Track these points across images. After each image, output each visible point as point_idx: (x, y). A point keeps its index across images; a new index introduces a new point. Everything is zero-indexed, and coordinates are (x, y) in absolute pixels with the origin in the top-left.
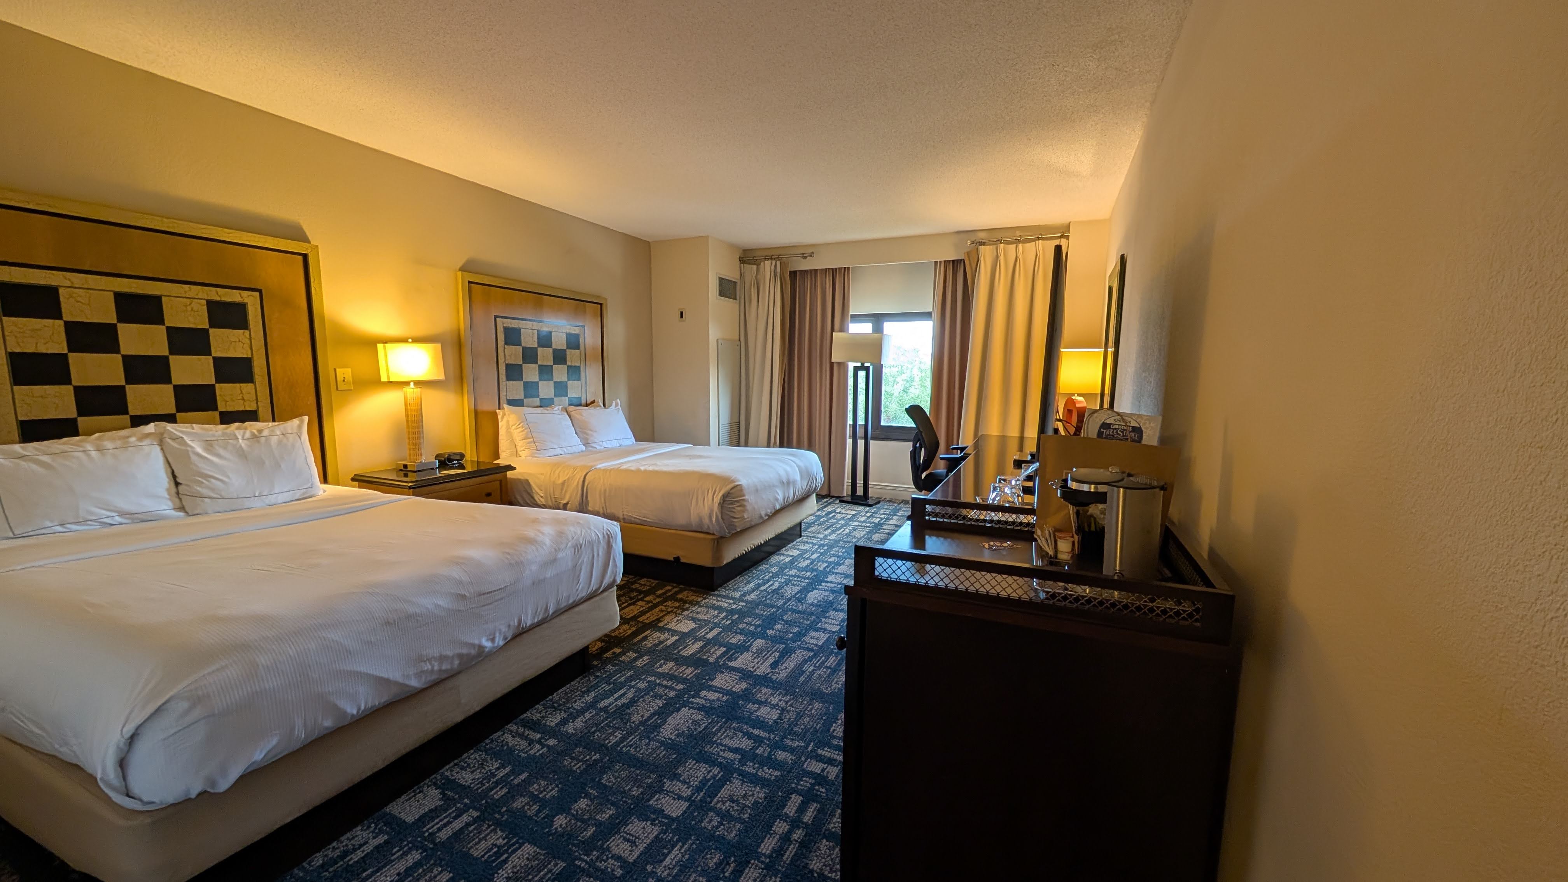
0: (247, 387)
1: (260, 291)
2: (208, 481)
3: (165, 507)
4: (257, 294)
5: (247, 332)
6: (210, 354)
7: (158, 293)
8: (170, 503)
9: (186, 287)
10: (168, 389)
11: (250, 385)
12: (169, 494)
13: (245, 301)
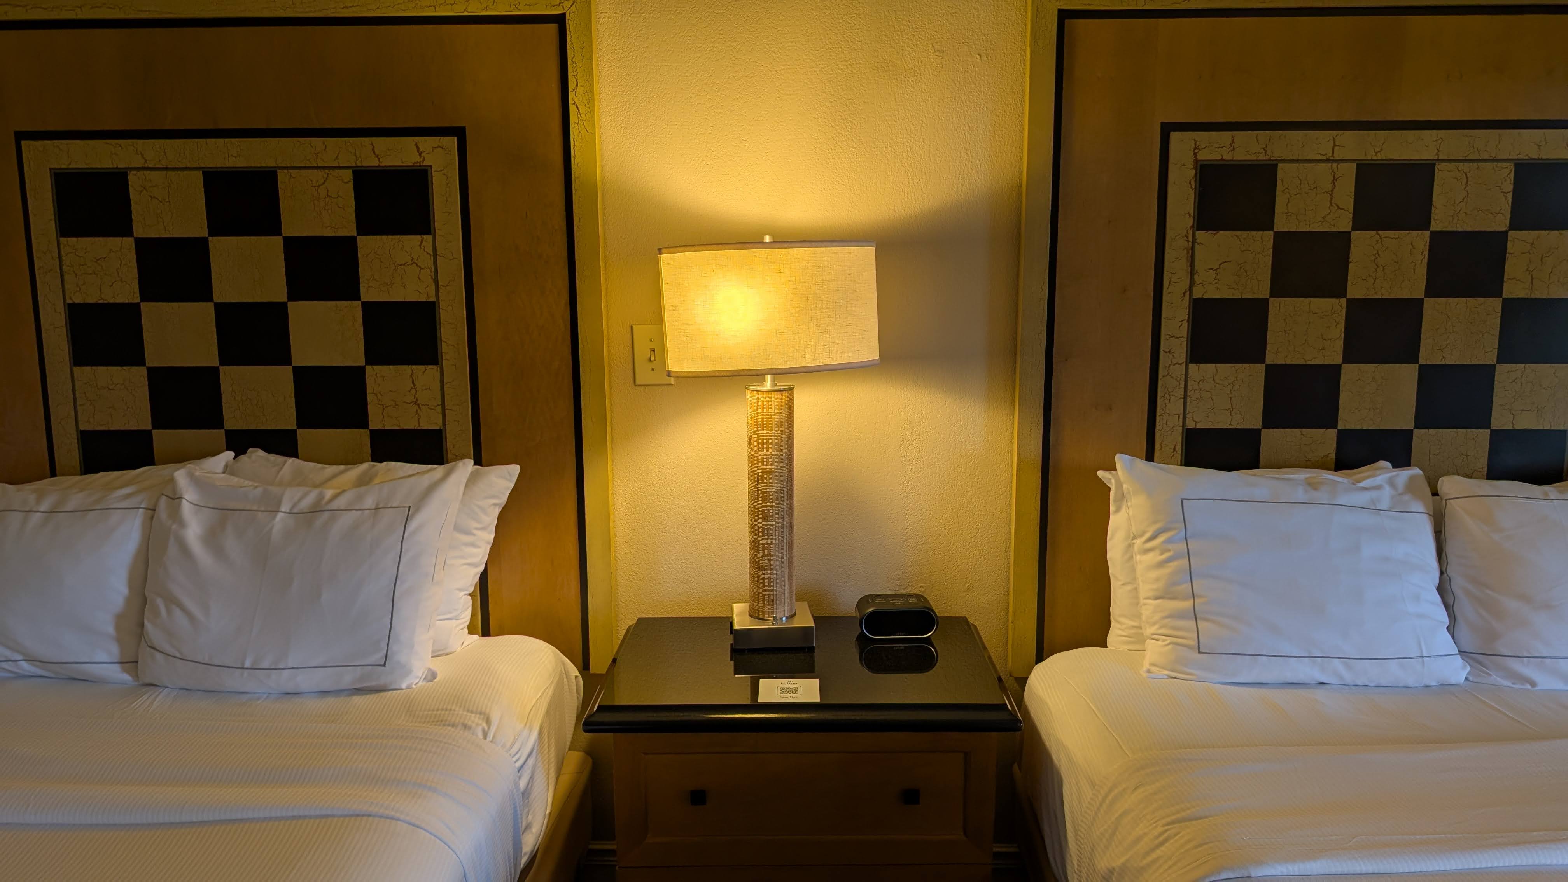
0: (426, 374)
1: (460, 133)
2: (169, 611)
3: (102, 657)
4: (452, 142)
5: (428, 238)
6: (358, 298)
7: (269, 163)
8: (115, 649)
9: (317, 141)
10: (283, 376)
11: (432, 370)
12: (118, 627)
13: (426, 163)
